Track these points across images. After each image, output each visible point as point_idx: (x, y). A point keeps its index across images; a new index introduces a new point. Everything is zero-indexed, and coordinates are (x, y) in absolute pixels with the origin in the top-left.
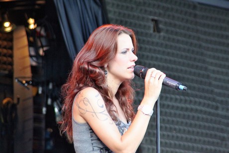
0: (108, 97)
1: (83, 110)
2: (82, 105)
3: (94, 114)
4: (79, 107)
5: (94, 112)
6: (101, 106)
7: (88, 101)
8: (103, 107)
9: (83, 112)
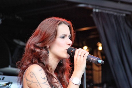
0: (48, 71)
1: (30, 81)
2: (29, 78)
3: (38, 84)
4: (27, 80)
5: (38, 83)
6: (44, 78)
7: (34, 74)
8: (45, 79)
9: (29, 83)
